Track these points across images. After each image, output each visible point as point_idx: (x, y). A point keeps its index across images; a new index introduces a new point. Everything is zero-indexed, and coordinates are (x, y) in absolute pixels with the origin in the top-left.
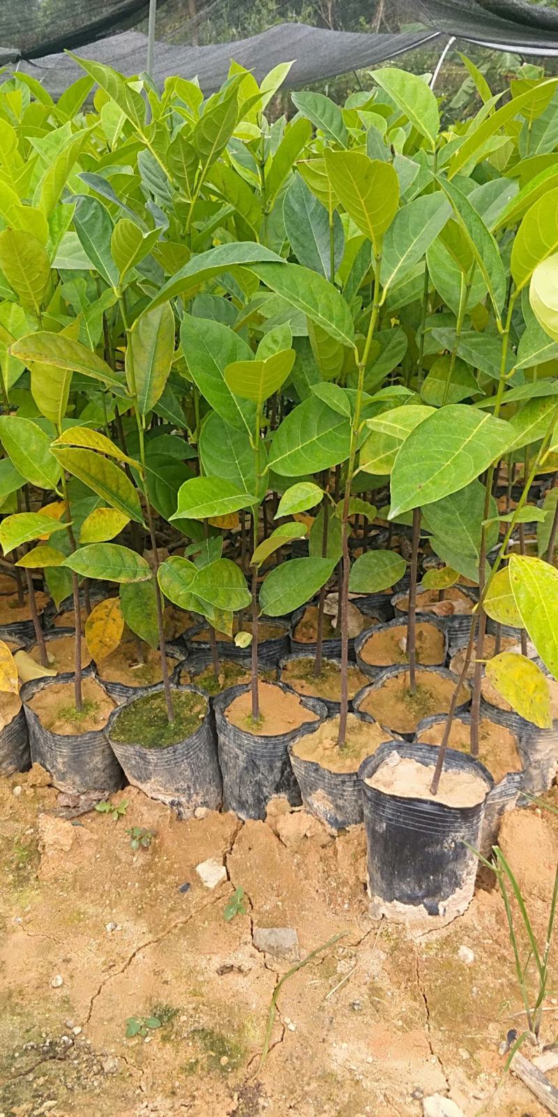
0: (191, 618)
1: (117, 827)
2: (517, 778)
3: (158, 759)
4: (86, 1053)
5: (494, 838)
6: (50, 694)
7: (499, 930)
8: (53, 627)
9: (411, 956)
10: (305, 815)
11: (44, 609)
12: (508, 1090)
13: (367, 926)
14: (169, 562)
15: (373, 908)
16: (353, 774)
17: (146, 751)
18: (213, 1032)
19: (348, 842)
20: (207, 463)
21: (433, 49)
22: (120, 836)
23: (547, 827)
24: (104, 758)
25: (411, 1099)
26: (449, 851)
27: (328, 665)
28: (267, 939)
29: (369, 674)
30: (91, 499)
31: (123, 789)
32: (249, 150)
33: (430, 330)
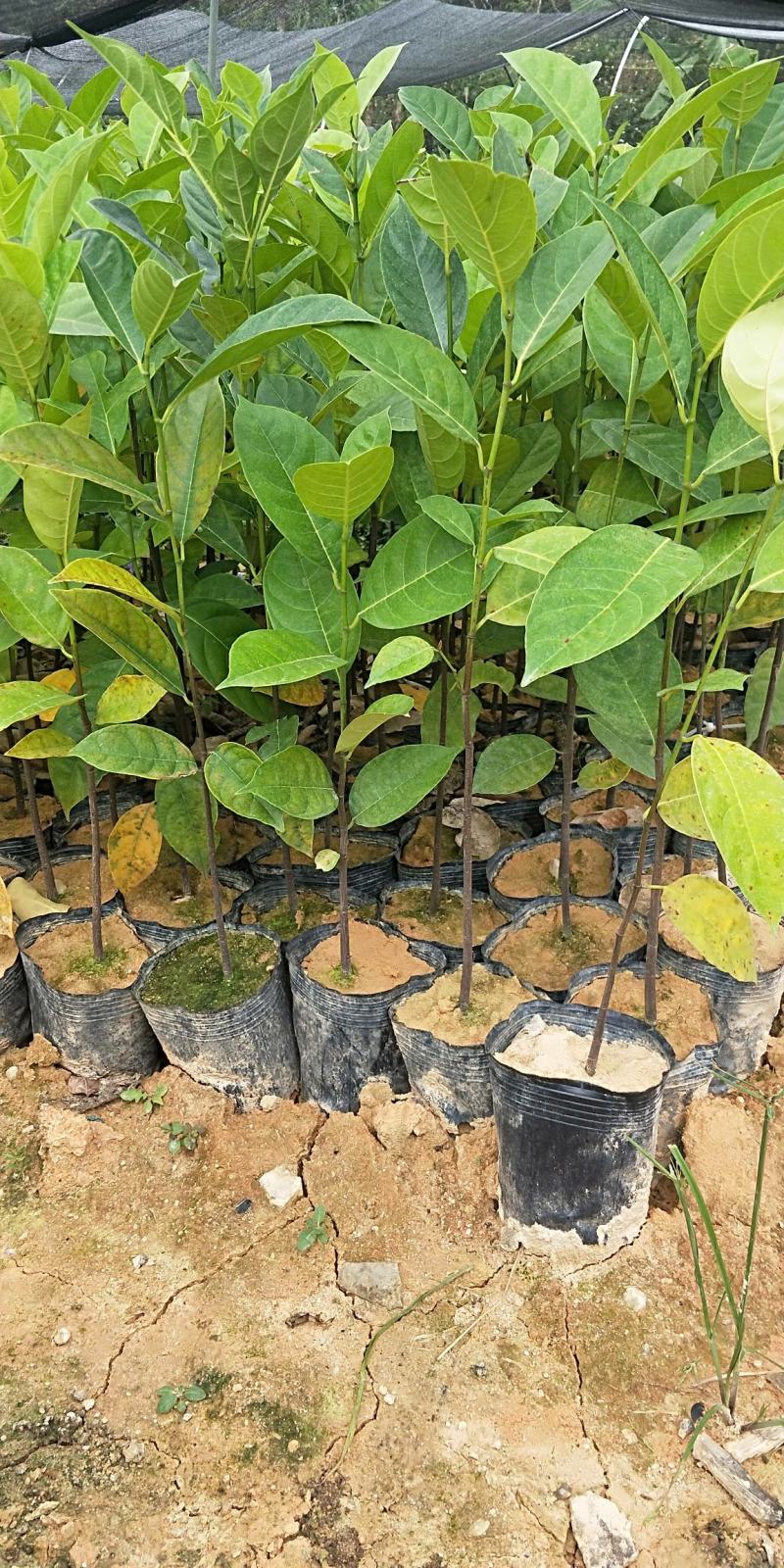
0: (258, 833)
1: (151, 1122)
2: (710, 1053)
3: (208, 1027)
4: (100, 1436)
5: (677, 1136)
6: (58, 938)
7: (682, 1265)
8: (65, 844)
9: (558, 1300)
10: (412, 1105)
11: (54, 820)
12: (690, 1487)
13: (497, 1260)
14: (222, 750)
15: (506, 1233)
16: (479, 1048)
17: (191, 1016)
18: (278, 1406)
19: (472, 1143)
20: (275, 612)
21: (618, 35)
22: (155, 1135)
23: (753, 1122)
24: (133, 1026)
25: (554, 1498)
26: (611, 1153)
27: (449, 897)
28: (357, 1278)
29: (505, 910)
30: (113, 664)
31: (160, 1071)
32: (335, 166)
33: (589, 423)
